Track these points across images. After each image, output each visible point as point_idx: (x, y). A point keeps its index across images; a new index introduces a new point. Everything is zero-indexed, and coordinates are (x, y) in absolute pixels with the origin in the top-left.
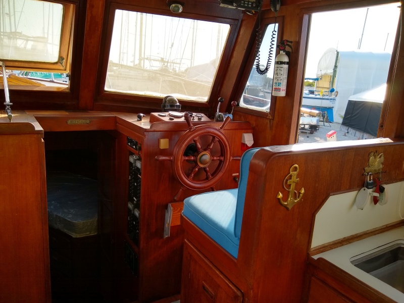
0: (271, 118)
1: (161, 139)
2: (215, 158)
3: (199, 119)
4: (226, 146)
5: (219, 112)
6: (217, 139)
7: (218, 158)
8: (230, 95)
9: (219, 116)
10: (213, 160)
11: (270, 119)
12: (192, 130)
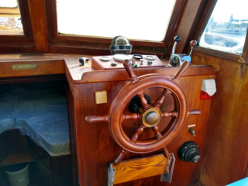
0: (244, 62)
1: (97, 91)
2: (167, 115)
3: (149, 63)
4: (181, 100)
5: (175, 53)
6: (169, 92)
7: (171, 114)
8: (188, 33)
9: (175, 58)
10: (164, 117)
11: (242, 63)
12: (134, 82)
